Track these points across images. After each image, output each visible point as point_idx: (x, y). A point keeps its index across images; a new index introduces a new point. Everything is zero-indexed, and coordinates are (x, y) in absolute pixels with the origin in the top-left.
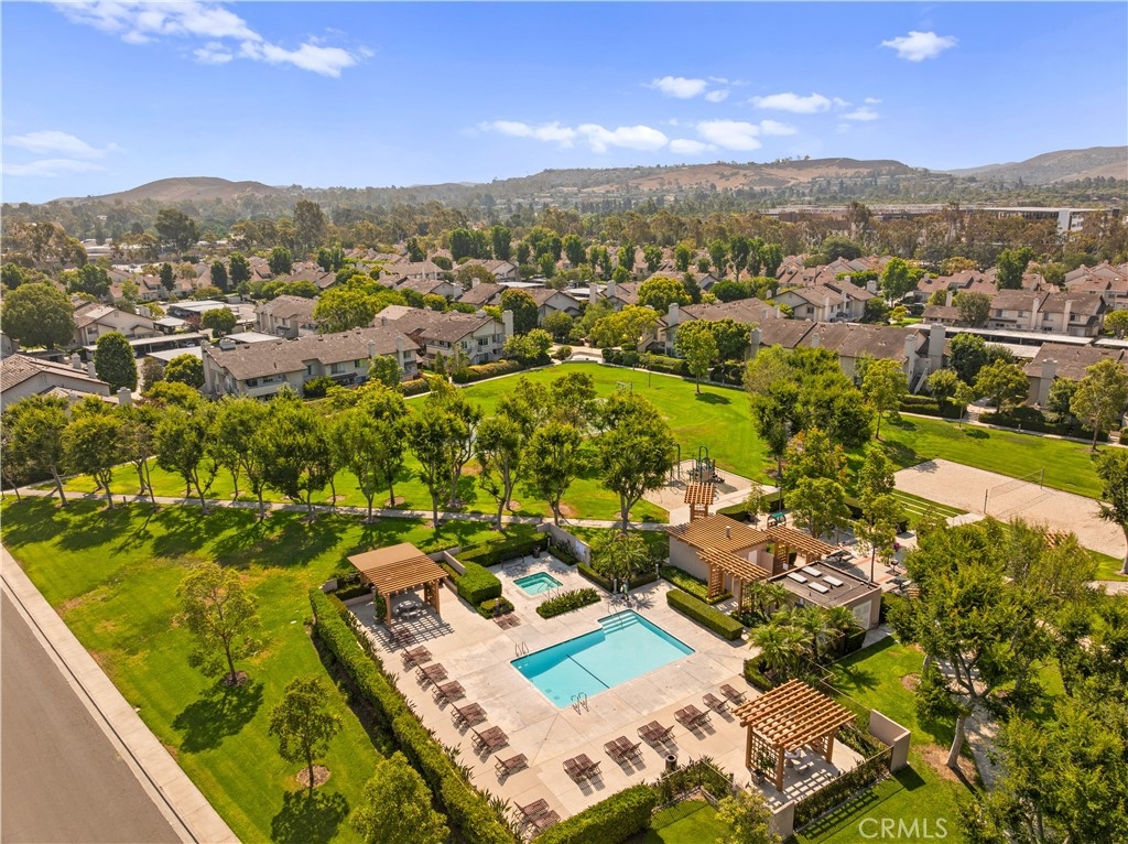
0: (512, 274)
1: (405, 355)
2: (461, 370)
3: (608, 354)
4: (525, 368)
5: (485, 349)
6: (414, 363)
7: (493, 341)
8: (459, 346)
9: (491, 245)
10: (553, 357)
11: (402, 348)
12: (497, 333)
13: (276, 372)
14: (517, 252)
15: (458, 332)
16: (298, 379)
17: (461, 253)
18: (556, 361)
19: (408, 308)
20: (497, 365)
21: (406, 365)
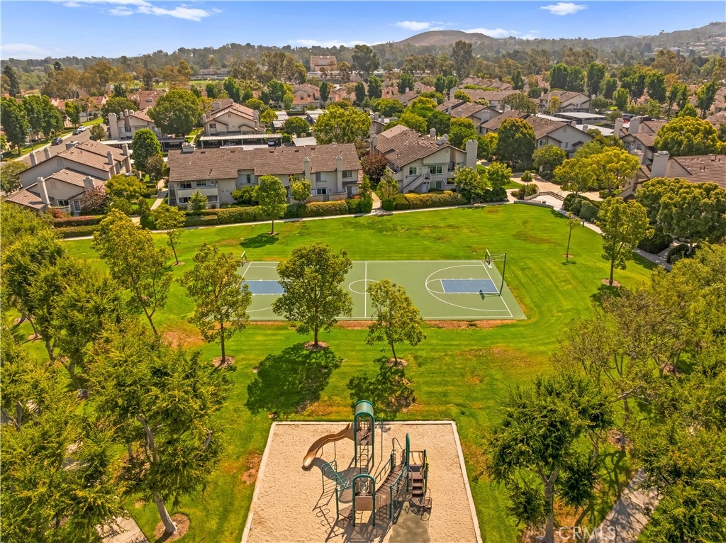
0: (586, 106)
1: (345, 174)
2: (391, 197)
3: (570, 201)
4: (469, 203)
5: (436, 178)
6: (355, 183)
7: (449, 170)
8: (406, 170)
9: (586, 80)
10: (513, 194)
11: (341, 168)
12: (457, 161)
13: (208, 177)
14: (605, 87)
15: (411, 157)
16: (231, 186)
17: (557, 85)
18: (512, 200)
19: (408, 128)
20: (434, 196)
21: (344, 184)
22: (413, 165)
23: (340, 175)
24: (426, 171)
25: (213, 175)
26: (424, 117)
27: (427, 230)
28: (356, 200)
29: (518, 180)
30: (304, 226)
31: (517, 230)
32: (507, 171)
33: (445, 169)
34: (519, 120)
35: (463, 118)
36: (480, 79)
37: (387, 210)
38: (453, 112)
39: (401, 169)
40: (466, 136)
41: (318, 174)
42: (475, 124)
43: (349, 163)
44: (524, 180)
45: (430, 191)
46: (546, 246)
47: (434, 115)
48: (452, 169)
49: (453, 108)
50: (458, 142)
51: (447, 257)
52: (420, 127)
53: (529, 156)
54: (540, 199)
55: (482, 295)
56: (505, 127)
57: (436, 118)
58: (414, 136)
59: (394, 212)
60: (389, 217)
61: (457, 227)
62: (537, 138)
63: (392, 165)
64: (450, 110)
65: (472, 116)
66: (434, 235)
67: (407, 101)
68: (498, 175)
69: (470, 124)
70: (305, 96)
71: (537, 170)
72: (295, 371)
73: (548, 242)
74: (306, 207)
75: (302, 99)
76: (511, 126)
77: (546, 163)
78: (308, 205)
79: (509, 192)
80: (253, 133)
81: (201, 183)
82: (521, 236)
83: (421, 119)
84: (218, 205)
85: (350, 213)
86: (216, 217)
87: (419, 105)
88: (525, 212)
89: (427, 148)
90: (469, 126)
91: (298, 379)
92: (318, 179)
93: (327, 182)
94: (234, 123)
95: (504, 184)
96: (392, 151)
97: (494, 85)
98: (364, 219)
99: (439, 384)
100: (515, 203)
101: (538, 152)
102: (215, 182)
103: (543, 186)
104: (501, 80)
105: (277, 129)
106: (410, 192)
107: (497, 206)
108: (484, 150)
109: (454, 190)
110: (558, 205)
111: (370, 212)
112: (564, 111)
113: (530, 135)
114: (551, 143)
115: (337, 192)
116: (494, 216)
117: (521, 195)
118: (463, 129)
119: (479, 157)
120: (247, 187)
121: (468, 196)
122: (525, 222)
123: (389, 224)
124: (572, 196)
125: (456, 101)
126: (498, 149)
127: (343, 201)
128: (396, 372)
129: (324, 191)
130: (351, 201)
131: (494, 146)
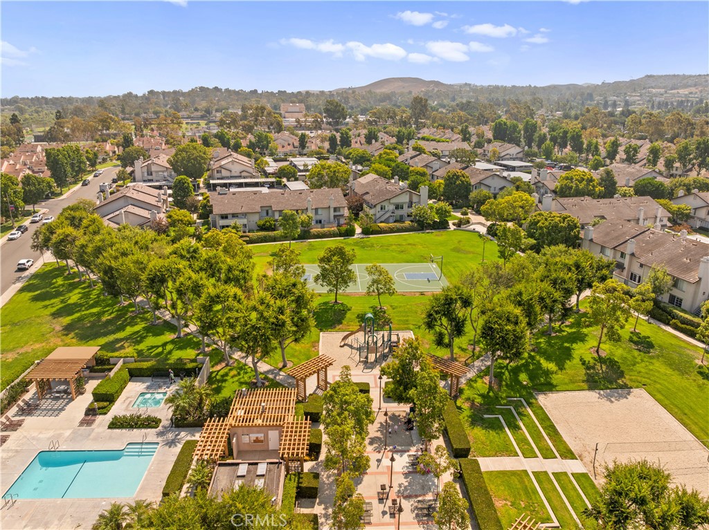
0: (520, 155)
1: (335, 209)
2: (369, 225)
3: (491, 228)
4: (423, 230)
5: (399, 212)
6: (342, 216)
7: (408, 207)
8: (378, 207)
9: (522, 132)
10: (454, 224)
11: (333, 205)
12: (414, 201)
13: (240, 212)
14: (537, 139)
15: (382, 198)
16: (256, 218)
17: (499, 137)
18: (452, 227)
19: (377, 176)
20: (398, 225)
21: (335, 216)
22: (383, 204)
23: (332, 210)
24: (392, 207)
25: (244, 210)
26: (389, 167)
27: (394, 247)
28: (344, 228)
29: (459, 215)
30: (310, 244)
31: (453, 246)
32: (449, 208)
33: (405, 207)
34: (459, 171)
35: (419, 168)
36: (435, 129)
37: (366, 234)
38: (411, 162)
39: (375, 206)
40: (420, 182)
41: (316, 209)
42: (428, 172)
43: (338, 202)
44: (462, 214)
45: (395, 222)
46: (471, 256)
47: (396, 165)
48: (410, 206)
49: (411, 158)
50: (414, 186)
51: (408, 262)
52: (386, 175)
53: (467, 197)
54: (472, 227)
55: (429, 281)
56: (449, 176)
57: (398, 167)
58: (382, 182)
59: (371, 236)
60: (368, 239)
61: (414, 245)
62: (472, 184)
63: (368, 203)
64: (409, 160)
65: (426, 166)
66: (399, 249)
67: (374, 152)
68: (442, 210)
69: (424, 172)
70: (286, 144)
71: (473, 207)
72: (328, 312)
73: (473, 253)
74: (310, 232)
75: (283, 147)
76: (453, 176)
77: (478, 202)
78: (311, 231)
79: (450, 223)
80: (251, 177)
81: (234, 216)
82: (457, 250)
83: (387, 168)
84: (247, 231)
85: (340, 237)
86: (248, 239)
87: (384, 156)
88: (461, 235)
89: (393, 192)
90: (423, 174)
91: (330, 316)
92: (316, 213)
93: (323, 215)
94: (236, 169)
95: (447, 217)
96: (367, 193)
97: (447, 136)
98: (350, 240)
99: (404, 316)
100: (455, 230)
101: (473, 195)
102: (245, 215)
103: (474, 218)
104: (452, 131)
105: (269, 174)
106: (381, 222)
107: (442, 232)
108: (434, 193)
109: (412, 221)
110: (483, 230)
111: (354, 236)
112: (502, 160)
113: (467, 182)
114: (483, 187)
115: (329, 222)
116: (439, 238)
117: (459, 225)
118: (419, 177)
119: (430, 197)
120: (267, 218)
121: (422, 225)
122: (459, 242)
123: (368, 243)
124: (493, 225)
125: (414, 153)
126: (444, 192)
127: (336, 228)
128: (381, 312)
129: (320, 222)
130: (341, 228)
131: (441, 189)
